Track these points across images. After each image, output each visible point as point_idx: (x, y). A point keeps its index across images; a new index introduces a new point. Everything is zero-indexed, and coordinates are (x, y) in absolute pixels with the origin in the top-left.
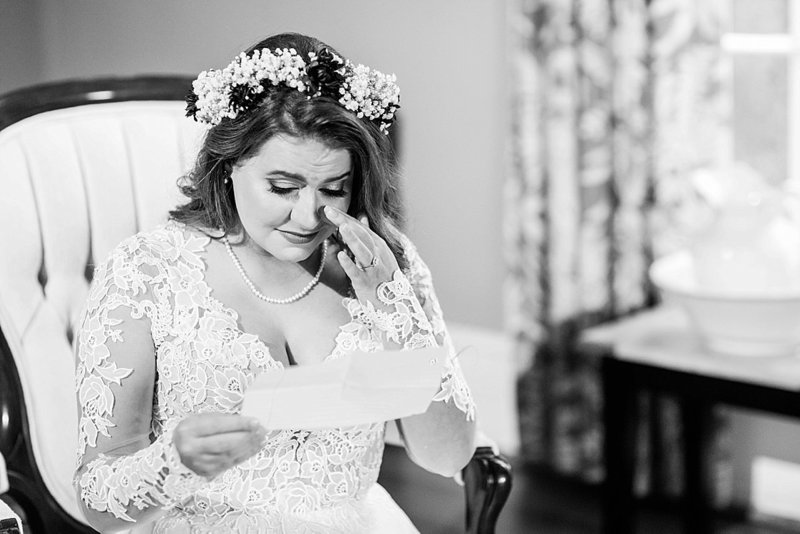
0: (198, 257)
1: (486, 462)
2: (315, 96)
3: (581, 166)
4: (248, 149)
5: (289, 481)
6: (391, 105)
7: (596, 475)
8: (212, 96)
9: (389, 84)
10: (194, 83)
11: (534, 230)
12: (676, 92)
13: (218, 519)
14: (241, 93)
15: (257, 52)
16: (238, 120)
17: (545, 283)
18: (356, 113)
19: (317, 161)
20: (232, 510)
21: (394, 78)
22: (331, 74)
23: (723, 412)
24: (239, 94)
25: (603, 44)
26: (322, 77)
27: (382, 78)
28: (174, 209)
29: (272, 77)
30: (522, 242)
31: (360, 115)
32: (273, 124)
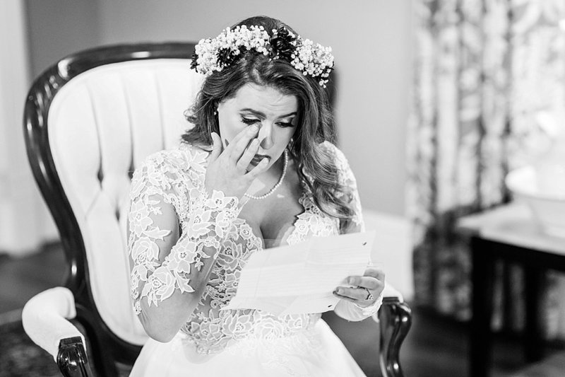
0: (202, 166)
1: (394, 307)
2: (275, 58)
3: (460, 107)
4: (229, 92)
5: (263, 318)
6: (327, 67)
7: (465, 315)
8: (207, 55)
9: (327, 53)
10: (196, 46)
11: (427, 150)
12: (527, 58)
13: (215, 341)
14: (226, 54)
15: (238, 27)
16: (223, 73)
17: (434, 186)
18: (302, 71)
19: (275, 103)
20: (225, 336)
21: (330, 49)
22: (286, 44)
23: (552, 275)
24: (224, 55)
25: (477, 25)
26: (280, 46)
27: (322, 49)
28: (184, 133)
29: (246, 44)
30: (419, 157)
31: (305, 73)
32: (246, 76)
